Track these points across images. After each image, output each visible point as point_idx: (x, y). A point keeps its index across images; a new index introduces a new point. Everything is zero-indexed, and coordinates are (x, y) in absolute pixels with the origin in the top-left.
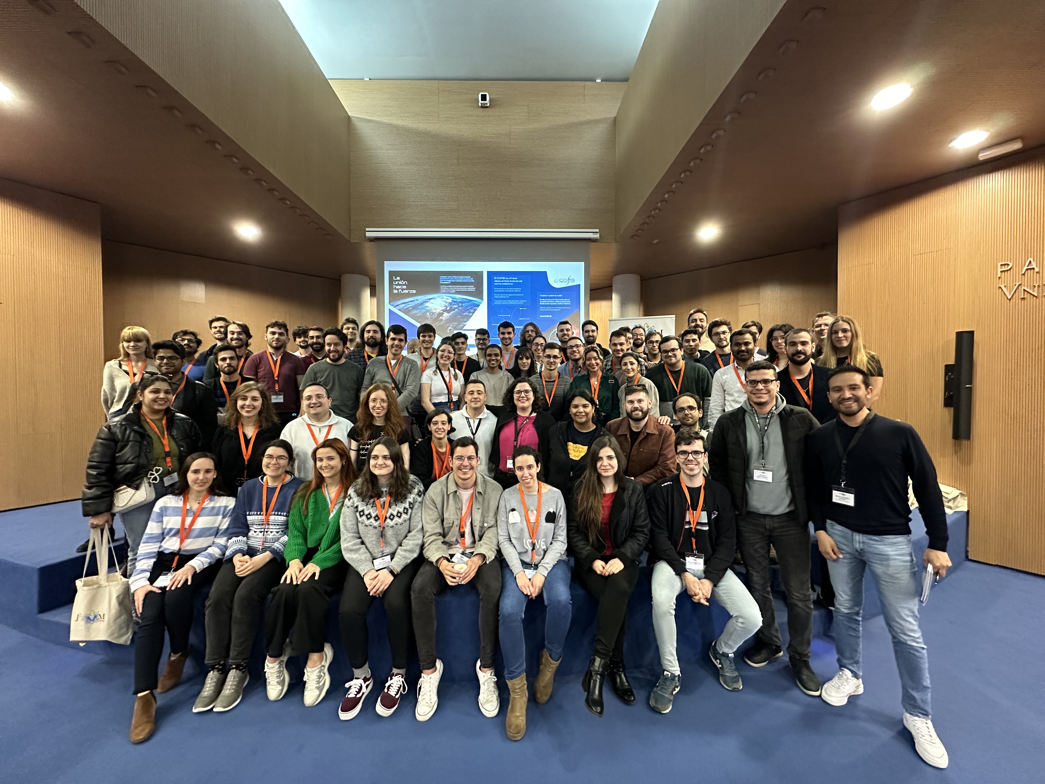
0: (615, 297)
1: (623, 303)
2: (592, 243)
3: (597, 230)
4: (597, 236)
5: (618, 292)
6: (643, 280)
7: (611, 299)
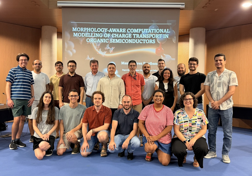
0: (191, 41)
1: (196, 43)
2: (181, 10)
3: (184, 3)
4: (184, 6)
5: (193, 37)
6: (207, 31)
7: (188, 41)
